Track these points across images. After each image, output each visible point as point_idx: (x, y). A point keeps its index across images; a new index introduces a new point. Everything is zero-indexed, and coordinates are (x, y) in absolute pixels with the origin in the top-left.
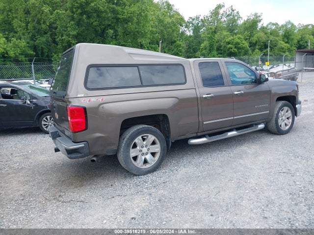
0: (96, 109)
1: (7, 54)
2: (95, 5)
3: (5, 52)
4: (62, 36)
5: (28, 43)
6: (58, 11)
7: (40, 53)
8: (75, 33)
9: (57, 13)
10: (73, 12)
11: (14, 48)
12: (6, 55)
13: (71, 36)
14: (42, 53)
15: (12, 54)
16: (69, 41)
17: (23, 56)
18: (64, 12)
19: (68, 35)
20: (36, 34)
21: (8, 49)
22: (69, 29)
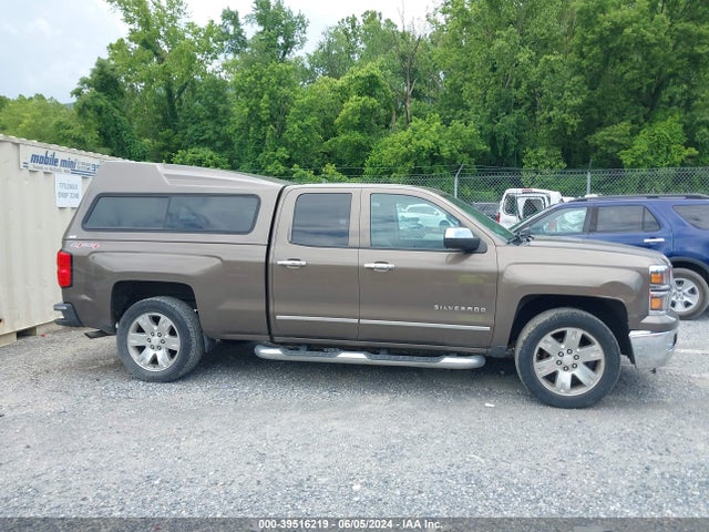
0: (84, 259)
1: (438, 151)
2: (633, 31)
3: (435, 147)
4: (551, 109)
5: (481, 129)
6: (548, 57)
7: (500, 147)
8: (578, 101)
9: (547, 61)
10: (582, 56)
11: (453, 139)
12: (436, 154)
13: (568, 110)
14: (506, 148)
15: (445, 152)
16: (564, 119)
17: (465, 156)
18: (560, 57)
19: (563, 108)
20: (500, 110)
21: (441, 142)
22: (567, 93)
